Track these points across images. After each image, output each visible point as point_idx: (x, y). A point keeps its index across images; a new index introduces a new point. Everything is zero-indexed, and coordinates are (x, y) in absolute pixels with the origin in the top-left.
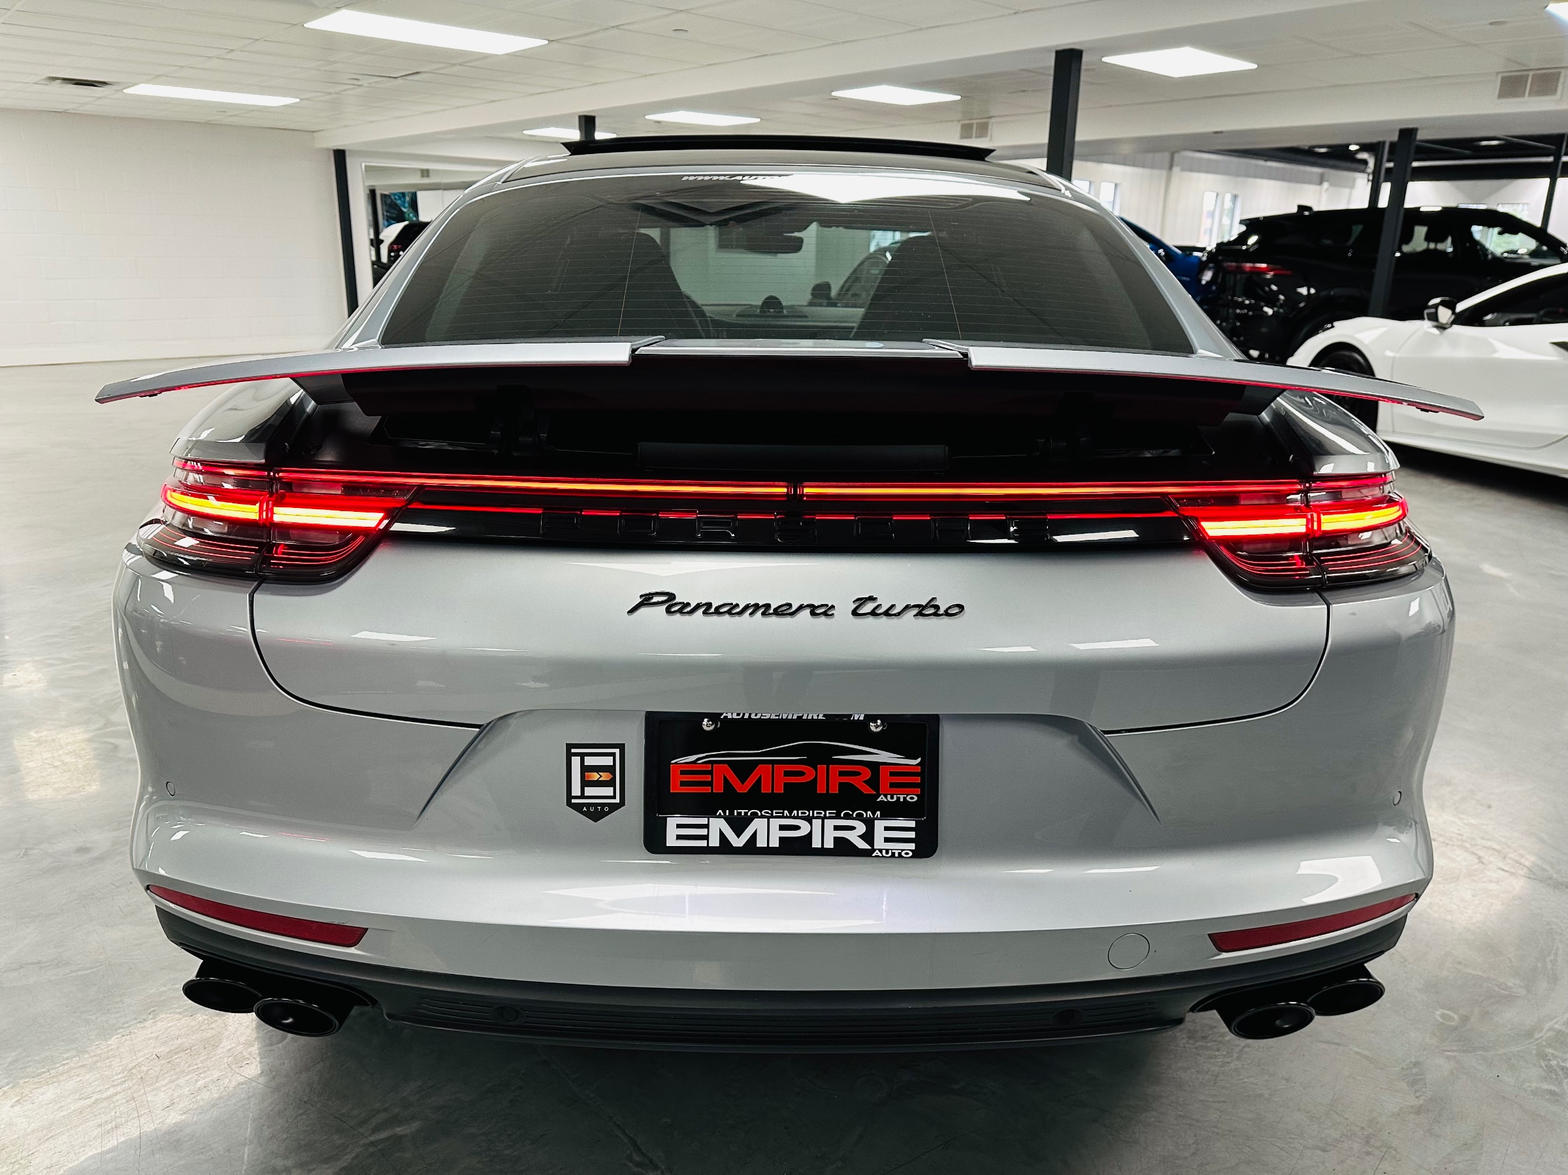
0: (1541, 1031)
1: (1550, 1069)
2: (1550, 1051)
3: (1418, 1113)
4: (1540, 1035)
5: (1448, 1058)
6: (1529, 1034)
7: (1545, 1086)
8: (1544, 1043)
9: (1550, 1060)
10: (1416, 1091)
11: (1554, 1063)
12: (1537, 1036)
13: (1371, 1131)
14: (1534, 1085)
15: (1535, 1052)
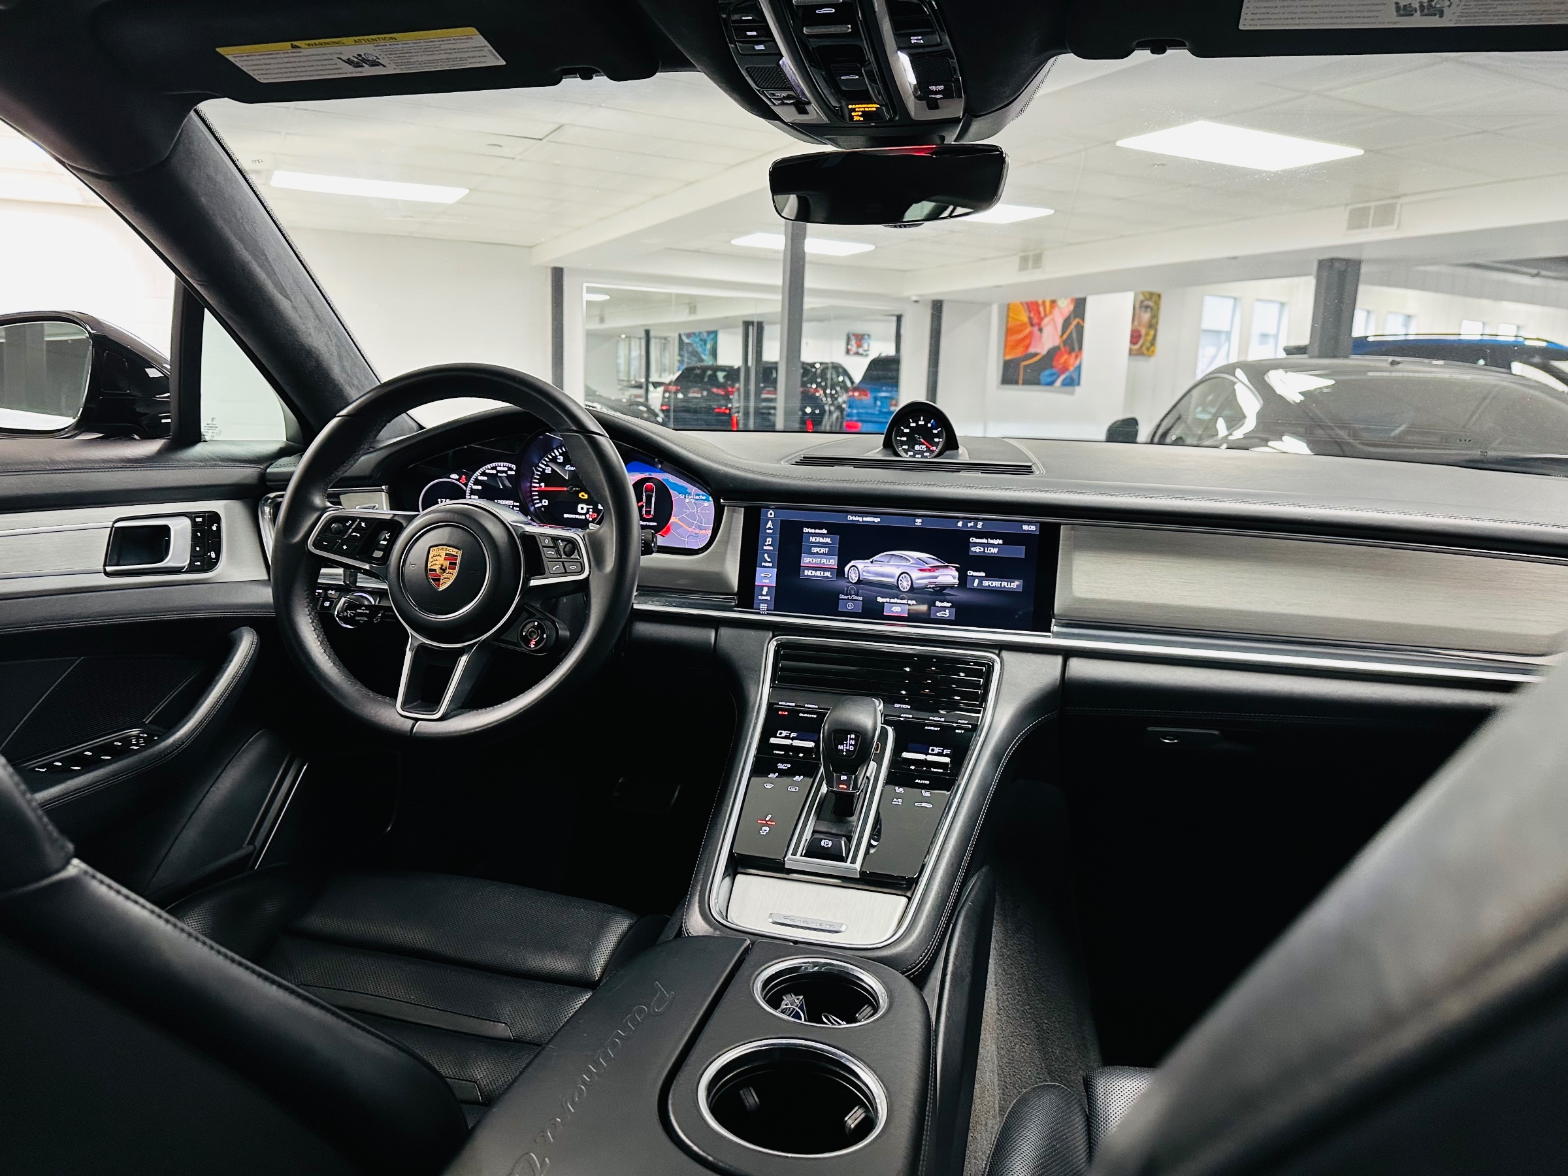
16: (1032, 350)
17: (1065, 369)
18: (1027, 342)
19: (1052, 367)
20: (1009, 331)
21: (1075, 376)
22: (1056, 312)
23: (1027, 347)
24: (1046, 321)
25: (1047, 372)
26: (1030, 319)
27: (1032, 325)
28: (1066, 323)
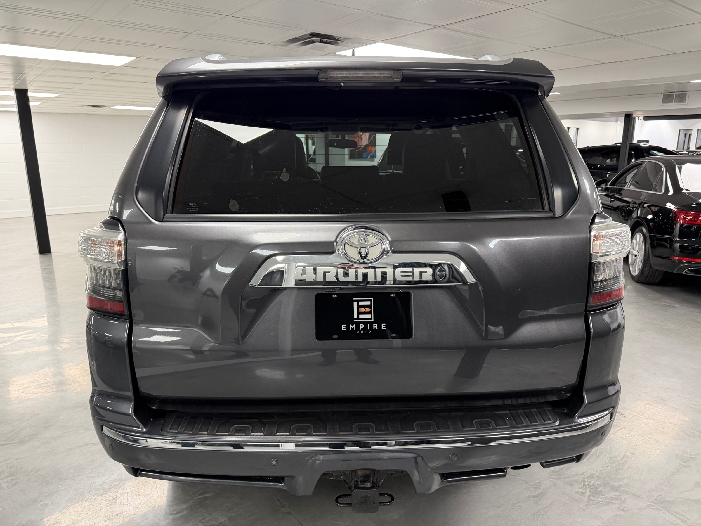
0: (586, 473)
1: (584, 485)
2: (587, 479)
3: (534, 497)
4: (585, 474)
5: (551, 481)
6: (582, 474)
7: (580, 490)
8: (586, 477)
9: (585, 482)
10: (536, 491)
11: (586, 483)
12: (584, 475)
13: (516, 502)
14: (576, 490)
15: (581, 480)
19: (366, 152)
21: (374, 155)
24: (363, 136)
27: (359, 137)
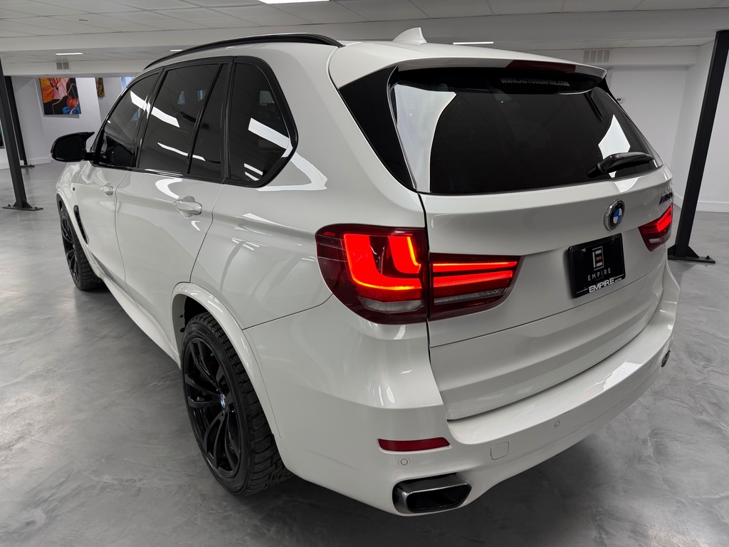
16: (55, 98)
17: (72, 107)
18: (52, 94)
19: (67, 106)
20: (42, 90)
21: (78, 109)
22: (62, 80)
23: (53, 96)
24: (59, 84)
25: (65, 108)
26: (51, 84)
27: (53, 87)
28: (68, 85)
